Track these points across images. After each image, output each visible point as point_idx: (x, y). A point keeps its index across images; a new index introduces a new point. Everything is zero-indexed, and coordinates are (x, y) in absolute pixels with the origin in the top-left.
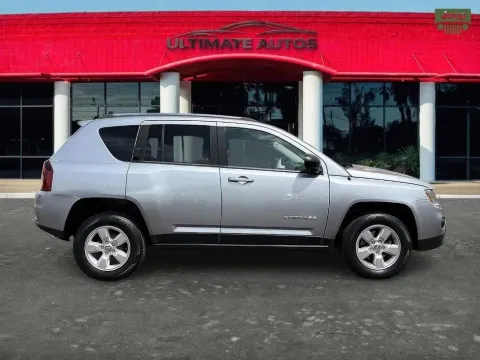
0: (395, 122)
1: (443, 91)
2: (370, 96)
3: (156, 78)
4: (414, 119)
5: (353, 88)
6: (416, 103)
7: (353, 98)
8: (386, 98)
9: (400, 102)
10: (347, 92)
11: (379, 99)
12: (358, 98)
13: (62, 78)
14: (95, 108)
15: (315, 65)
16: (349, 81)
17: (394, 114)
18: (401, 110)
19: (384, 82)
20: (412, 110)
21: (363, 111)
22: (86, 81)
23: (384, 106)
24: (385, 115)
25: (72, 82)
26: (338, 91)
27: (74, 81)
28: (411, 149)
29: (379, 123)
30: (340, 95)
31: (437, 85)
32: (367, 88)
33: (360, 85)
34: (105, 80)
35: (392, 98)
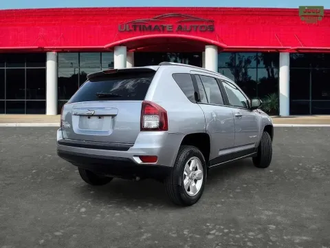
0: (264, 78)
1: (294, 57)
2: (248, 61)
3: (111, 50)
4: (276, 76)
5: (237, 57)
6: (277, 66)
7: (237, 63)
8: (258, 62)
9: (267, 65)
10: (233, 59)
11: (254, 63)
12: (241, 62)
13: (51, 50)
14: (73, 69)
15: (212, 41)
16: (234, 52)
17: (263, 73)
18: (268, 70)
19: (257, 52)
20: (275, 70)
21: (243, 71)
22: (67, 52)
23: (257, 68)
24: (257, 73)
25: (58, 52)
26: (227, 58)
27: (59, 51)
28: (274, 95)
29: (254, 78)
30: (229, 61)
31: (291, 54)
32: (246, 56)
33: (241, 54)
34: (80, 51)
35: (262, 63)
